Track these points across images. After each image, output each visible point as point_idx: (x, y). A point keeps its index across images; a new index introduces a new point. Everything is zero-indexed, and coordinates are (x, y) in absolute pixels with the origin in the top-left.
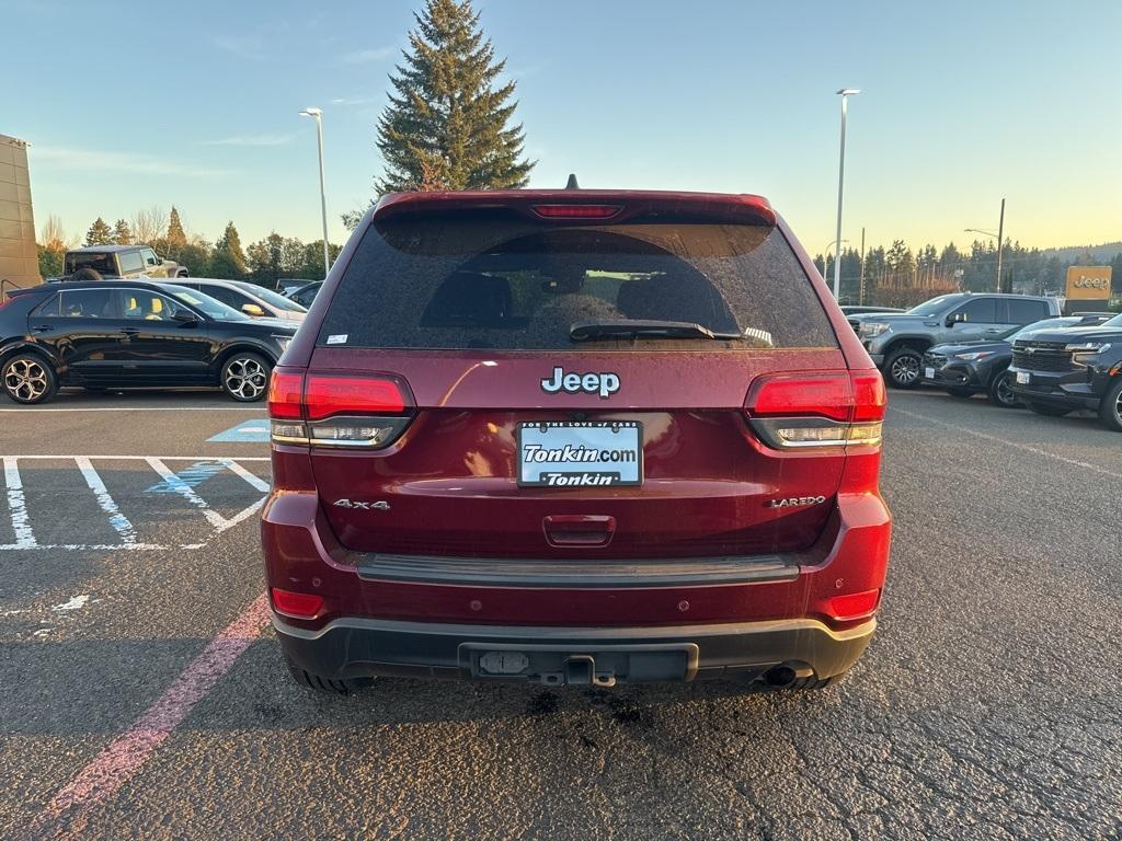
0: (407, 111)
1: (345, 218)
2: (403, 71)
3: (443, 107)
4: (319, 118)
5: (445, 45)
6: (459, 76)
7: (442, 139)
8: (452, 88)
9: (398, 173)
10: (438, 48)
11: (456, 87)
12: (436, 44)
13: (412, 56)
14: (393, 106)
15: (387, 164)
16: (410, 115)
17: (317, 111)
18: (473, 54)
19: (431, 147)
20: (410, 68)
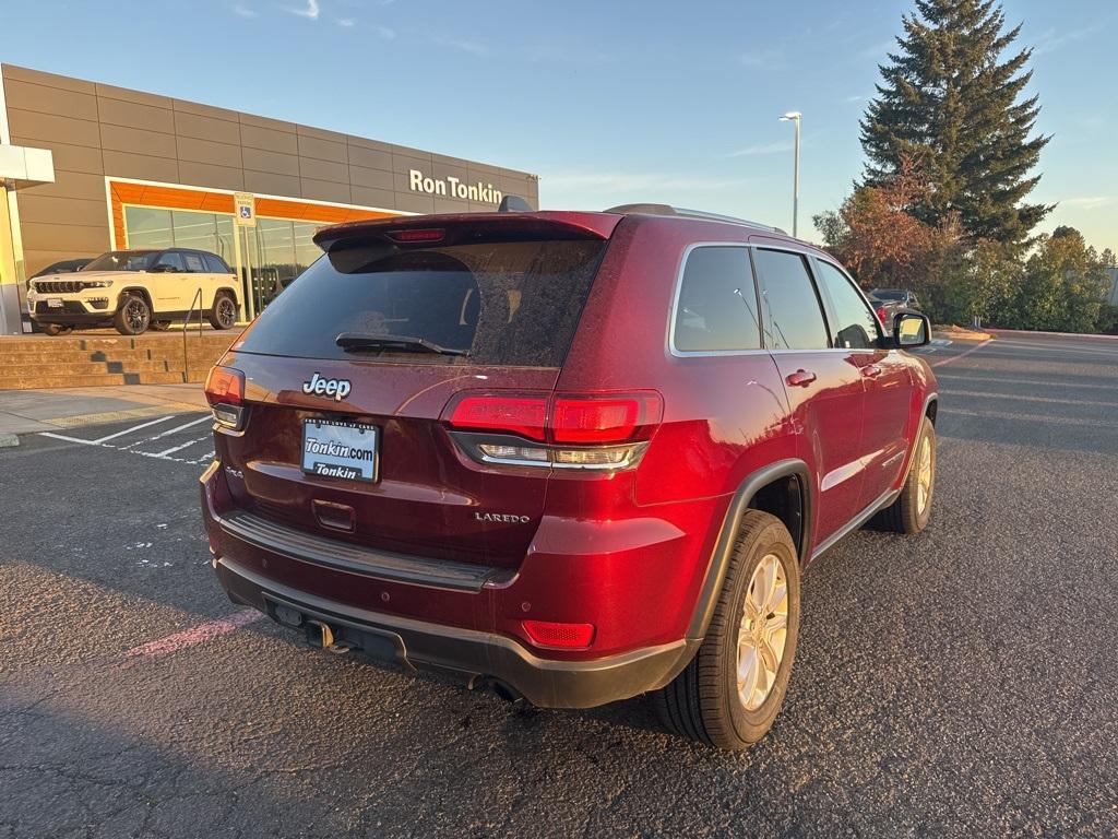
0: (897, 101)
1: (816, 219)
2: (895, 59)
3: (939, 91)
4: (798, 121)
5: (945, 22)
6: (959, 53)
7: (933, 125)
8: (950, 68)
9: (879, 168)
10: (937, 27)
11: (954, 67)
12: (936, 23)
13: (905, 40)
14: (881, 97)
15: (867, 159)
16: (899, 104)
17: (796, 114)
18: (978, 26)
19: (921, 136)
20: (903, 54)
